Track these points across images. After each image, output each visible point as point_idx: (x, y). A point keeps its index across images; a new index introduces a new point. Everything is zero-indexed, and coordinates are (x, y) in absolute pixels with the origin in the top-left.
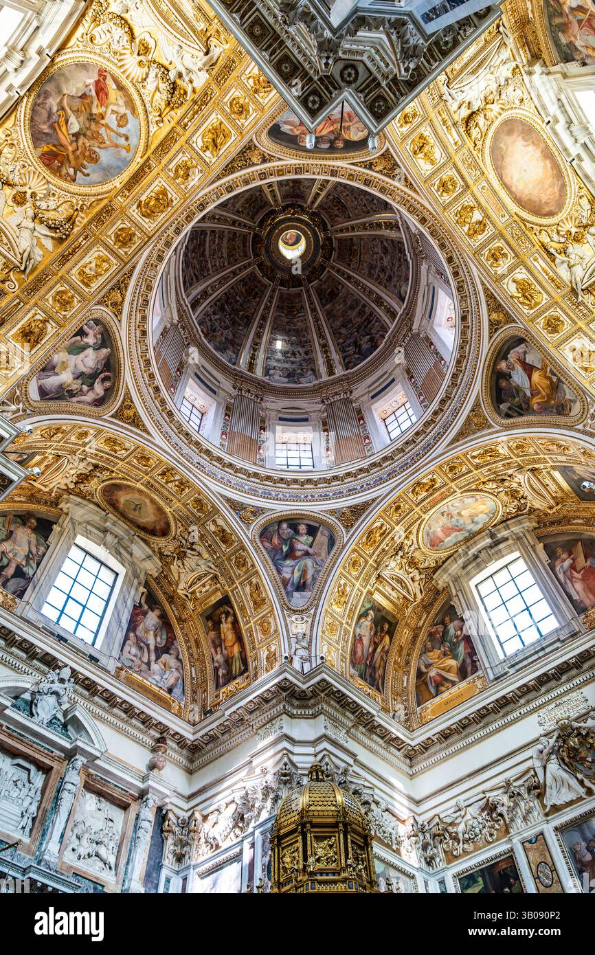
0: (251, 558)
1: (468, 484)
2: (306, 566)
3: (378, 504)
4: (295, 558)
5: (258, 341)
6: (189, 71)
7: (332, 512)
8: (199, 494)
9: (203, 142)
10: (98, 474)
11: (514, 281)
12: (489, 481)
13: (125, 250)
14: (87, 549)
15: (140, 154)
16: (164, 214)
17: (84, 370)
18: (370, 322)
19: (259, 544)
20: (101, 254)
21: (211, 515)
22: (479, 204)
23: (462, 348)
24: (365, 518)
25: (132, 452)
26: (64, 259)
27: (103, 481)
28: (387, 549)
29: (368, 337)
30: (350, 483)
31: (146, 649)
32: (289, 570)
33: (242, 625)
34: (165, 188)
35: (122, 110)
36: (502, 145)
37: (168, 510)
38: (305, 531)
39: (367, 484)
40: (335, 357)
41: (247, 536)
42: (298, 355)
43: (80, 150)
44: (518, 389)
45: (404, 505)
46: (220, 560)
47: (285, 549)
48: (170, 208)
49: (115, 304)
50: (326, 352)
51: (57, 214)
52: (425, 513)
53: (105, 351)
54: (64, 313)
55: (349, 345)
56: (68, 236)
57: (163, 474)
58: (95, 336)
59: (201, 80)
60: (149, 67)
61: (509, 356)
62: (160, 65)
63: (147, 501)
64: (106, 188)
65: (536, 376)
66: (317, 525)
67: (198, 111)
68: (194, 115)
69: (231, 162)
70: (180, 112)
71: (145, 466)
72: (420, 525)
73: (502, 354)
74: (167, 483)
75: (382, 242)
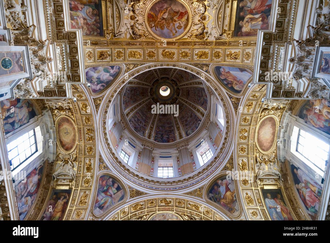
0: (92, 183)
1: (180, 212)
2: (108, 200)
3: (147, 196)
4: (106, 194)
5: (133, 109)
6: (211, 34)
7: (130, 187)
8: (93, 146)
9: (198, 53)
10: (67, 112)
11: (242, 160)
12: (187, 215)
13: (148, 58)
14: (36, 133)
15: (176, 39)
16: (168, 59)
17: (101, 78)
18: (171, 132)
19: (98, 180)
20: (141, 52)
21: (91, 157)
22: (249, 132)
23: (208, 166)
24: (139, 198)
25: (87, 115)
26: (129, 44)
27: (66, 115)
28: (137, 214)
29: (168, 136)
30: (141, 181)
31: (26, 189)
32: (101, 197)
33: (68, 207)
34: (175, 53)
35: (182, 25)
36: (266, 122)
37: (77, 142)
38: (116, 187)
39: (146, 186)
40: (153, 134)
41: (97, 173)
42: (142, 124)
43: (161, 23)
44: (219, 193)
45: (155, 203)
46: (80, 175)
47: (105, 188)
48: (171, 59)
49: (128, 68)
50: (151, 130)
51: (138, 31)
52: (158, 211)
53: (112, 78)
54: (116, 58)
55: (160, 134)
56: (135, 39)
57: (89, 130)
58: (114, 72)
59: (212, 39)
60: (200, 23)
61: (224, 180)
62: (204, 26)
63: (73, 134)
64: (158, 37)
65: (228, 193)
66: (121, 188)
67: (203, 44)
68: (200, 44)
69: (198, 64)
70: (197, 40)
71: (86, 122)
72: (153, 214)
73: (222, 178)
74: (87, 134)
75: (192, 113)
